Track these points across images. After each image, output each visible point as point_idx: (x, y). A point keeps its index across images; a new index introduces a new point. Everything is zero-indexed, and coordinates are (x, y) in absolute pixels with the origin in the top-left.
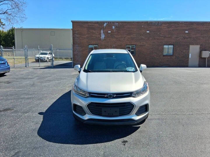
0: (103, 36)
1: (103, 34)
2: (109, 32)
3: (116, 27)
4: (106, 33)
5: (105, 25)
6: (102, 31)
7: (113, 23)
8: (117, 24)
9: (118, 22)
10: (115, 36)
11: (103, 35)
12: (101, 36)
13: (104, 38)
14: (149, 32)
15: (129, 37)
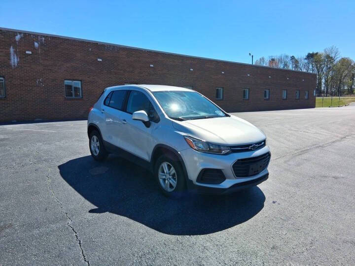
0: (14, 60)
1: (14, 56)
2: (27, 52)
3: (41, 45)
4: (21, 55)
5: (18, 38)
6: (12, 50)
7: (36, 36)
8: (43, 39)
9: (46, 37)
10: (41, 61)
11: (16, 57)
12: (10, 59)
13: (18, 63)
14: (101, 60)
15: (68, 65)
